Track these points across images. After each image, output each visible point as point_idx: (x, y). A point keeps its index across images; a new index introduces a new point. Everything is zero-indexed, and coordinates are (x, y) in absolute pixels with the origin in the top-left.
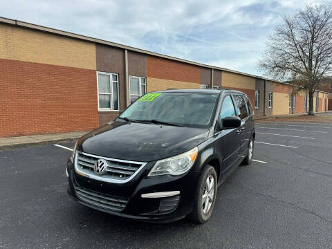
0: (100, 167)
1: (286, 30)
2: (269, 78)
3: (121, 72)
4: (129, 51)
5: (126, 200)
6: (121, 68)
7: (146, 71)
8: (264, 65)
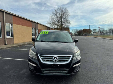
0: (56, 59)
1: (55, 13)
2: (51, 27)
3: (2, 21)
4: (5, 13)
5: (68, 69)
6: (2, 19)
7: (13, 22)
8: (49, 23)
